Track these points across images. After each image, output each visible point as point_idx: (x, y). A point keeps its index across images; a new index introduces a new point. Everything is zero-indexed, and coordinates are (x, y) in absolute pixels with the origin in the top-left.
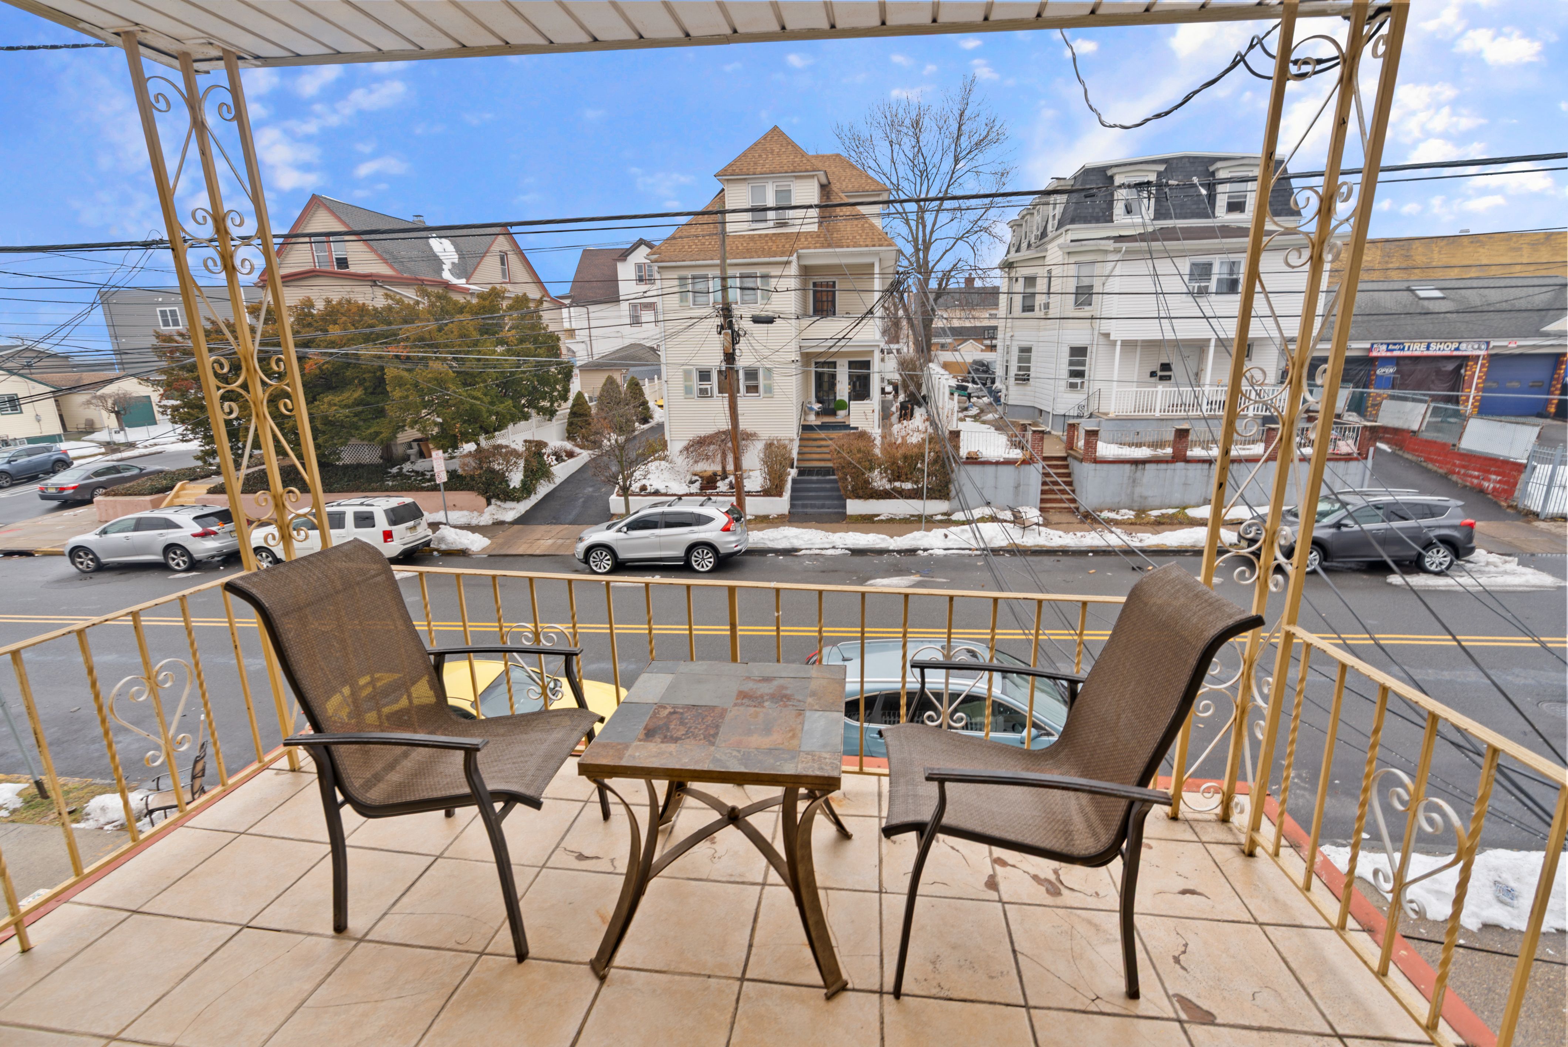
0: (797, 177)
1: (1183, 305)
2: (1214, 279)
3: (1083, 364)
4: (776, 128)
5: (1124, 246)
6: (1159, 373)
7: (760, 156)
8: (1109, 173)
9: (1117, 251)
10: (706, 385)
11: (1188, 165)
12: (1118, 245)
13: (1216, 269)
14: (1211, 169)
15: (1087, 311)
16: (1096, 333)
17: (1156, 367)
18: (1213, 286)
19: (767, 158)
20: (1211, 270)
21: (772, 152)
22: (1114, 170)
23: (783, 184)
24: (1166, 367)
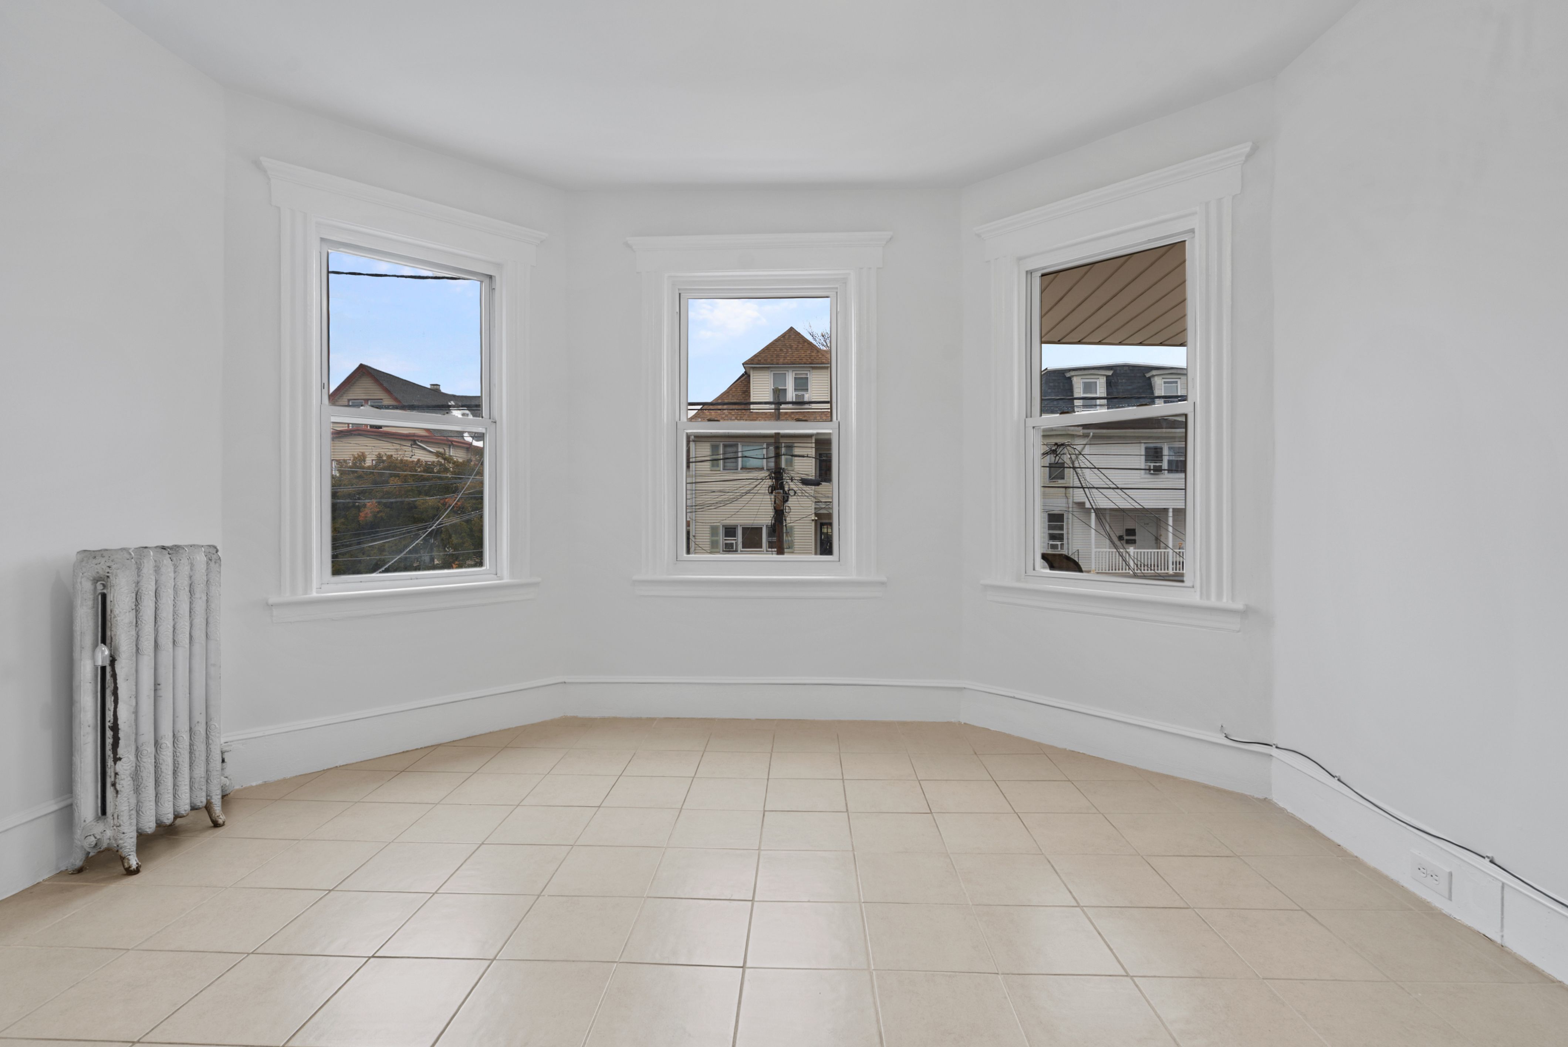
0: (813, 368)
1: (1140, 478)
2: (1166, 459)
3: (1061, 528)
4: (792, 329)
5: (1092, 432)
6: (1126, 538)
7: (781, 350)
8: (1068, 375)
9: (1086, 436)
10: (731, 540)
11: (1128, 372)
12: (1086, 431)
13: (1166, 452)
14: (1148, 375)
15: (1060, 482)
16: (1070, 501)
17: (1122, 532)
18: (1165, 465)
19: (787, 352)
20: (1161, 452)
21: (791, 347)
22: (1072, 373)
23: (802, 373)
24: (1131, 532)
